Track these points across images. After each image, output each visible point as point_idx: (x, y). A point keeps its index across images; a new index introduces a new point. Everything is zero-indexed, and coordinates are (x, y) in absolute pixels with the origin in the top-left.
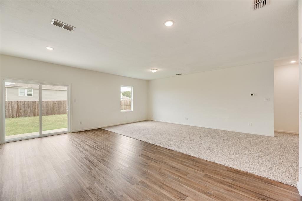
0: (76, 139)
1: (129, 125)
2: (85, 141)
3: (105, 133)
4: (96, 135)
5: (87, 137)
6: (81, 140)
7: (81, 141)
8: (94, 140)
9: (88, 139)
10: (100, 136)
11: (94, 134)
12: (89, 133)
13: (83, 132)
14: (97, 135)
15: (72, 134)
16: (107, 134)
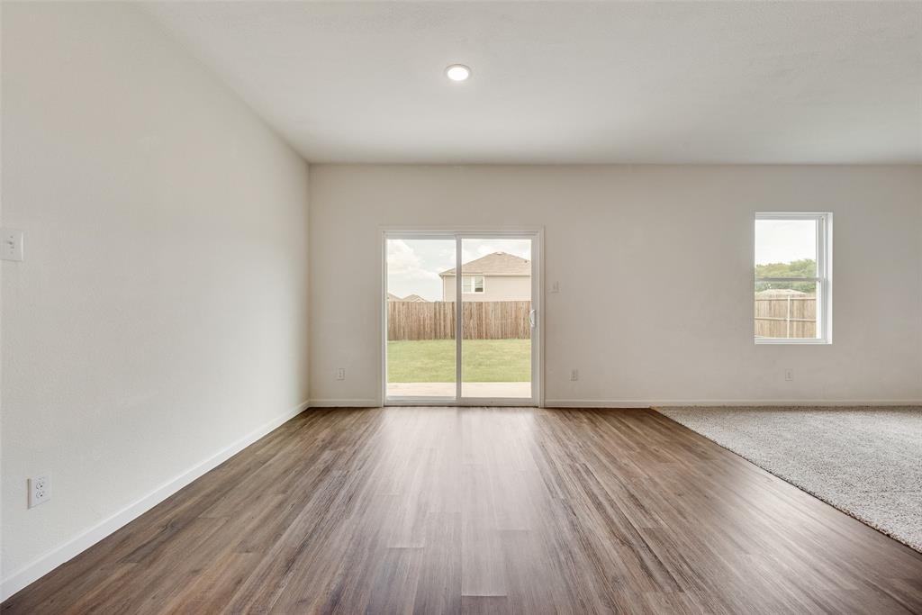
0: (553, 447)
1: (816, 421)
2: (587, 471)
3: (683, 445)
4: (638, 443)
5: (596, 444)
6: (571, 456)
7: (568, 461)
8: (628, 474)
9: (602, 458)
10: (660, 459)
11: (624, 433)
12: (606, 426)
13: (581, 415)
14: (643, 447)
15: (547, 413)
16: (689, 449)
